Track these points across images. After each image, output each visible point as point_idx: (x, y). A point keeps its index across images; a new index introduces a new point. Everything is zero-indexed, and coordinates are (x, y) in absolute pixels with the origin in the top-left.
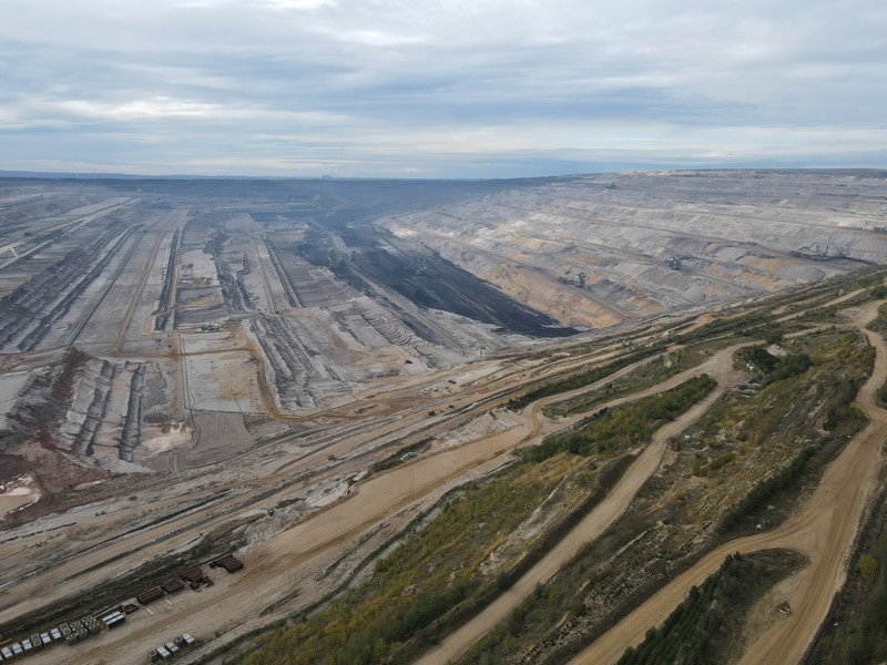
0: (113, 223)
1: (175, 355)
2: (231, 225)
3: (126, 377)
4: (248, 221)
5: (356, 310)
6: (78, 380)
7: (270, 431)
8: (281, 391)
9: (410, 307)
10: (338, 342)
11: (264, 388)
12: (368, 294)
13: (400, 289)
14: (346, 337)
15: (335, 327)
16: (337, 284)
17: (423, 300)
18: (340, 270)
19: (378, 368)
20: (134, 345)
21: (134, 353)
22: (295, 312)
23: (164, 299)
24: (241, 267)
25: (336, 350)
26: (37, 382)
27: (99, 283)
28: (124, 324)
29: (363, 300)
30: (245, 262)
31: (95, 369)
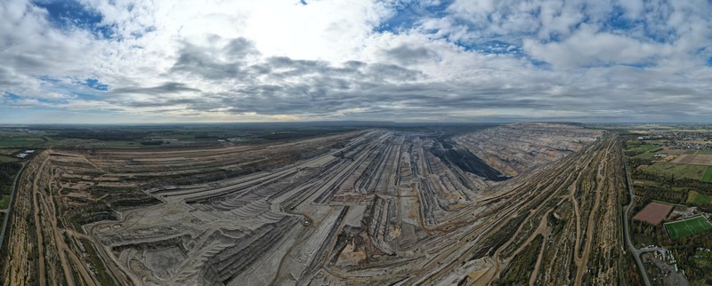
0: (387, 142)
1: (398, 196)
2: (414, 141)
3: (387, 204)
4: (418, 139)
5: (446, 175)
6: (376, 206)
7: (422, 235)
8: (425, 216)
9: (461, 172)
10: (441, 189)
11: (420, 214)
12: (449, 167)
13: (458, 164)
14: (443, 187)
15: (440, 182)
16: (442, 164)
17: (465, 169)
18: (442, 158)
19: (452, 201)
20: (389, 190)
21: (389, 194)
22: (430, 176)
23: (397, 172)
24: (416, 158)
25: (441, 193)
26: (368, 208)
27: (383, 164)
28: (387, 181)
29: (449, 171)
30: (418, 155)
31: (380, 201)
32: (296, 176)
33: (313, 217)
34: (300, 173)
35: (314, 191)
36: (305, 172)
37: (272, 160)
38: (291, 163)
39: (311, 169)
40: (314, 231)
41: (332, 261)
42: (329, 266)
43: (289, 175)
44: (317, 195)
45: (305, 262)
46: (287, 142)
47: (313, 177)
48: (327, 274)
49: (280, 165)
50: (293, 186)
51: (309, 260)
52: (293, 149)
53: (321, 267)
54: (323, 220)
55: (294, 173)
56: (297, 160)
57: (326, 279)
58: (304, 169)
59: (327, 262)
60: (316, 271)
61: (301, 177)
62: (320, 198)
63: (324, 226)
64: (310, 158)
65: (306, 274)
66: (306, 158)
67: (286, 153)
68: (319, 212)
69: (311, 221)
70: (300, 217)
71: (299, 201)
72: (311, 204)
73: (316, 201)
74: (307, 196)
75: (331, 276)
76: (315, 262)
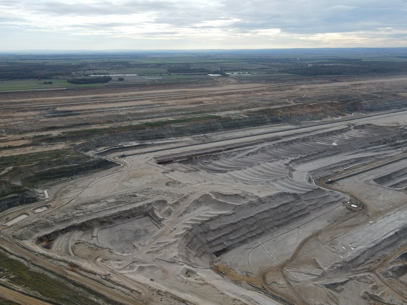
32: (346, 136)
33: (367, 202)
34: (354, 133)
35: (376, 165)
36: (364, 132)
37: (302, 106)
38: (337, 115)
39: (377, 128)
40: (367, 221)
41: (392, 270)
42: (386, 274)
43: (332, 133)
44: (383, 172)
45: (343, 253)
46: (335, 81)
47: (379, 143)
48: (379, 282)
49: (315, 116)
50: (336, 151)
51: (349, 254)
52: (345, 92)
53: (369, 270)
54: (387, 211)
55: (342, 131)
56: (351, 111)
57: (375, 288)
58: (362, 127)
59: (383, 270)
60: (359, 272)
61: (354, 139)
62: (388, 177)
63: (387, 220)
64: (380, 109)
65: (341, 268)
66: (371, 110)
67: (331, 98)
68: (381, 198)
69: (363, 207)
70: (342, 195)
71: (344, 175)
72: (367, 182)
73: (381, 180)
74: (361, 169)
75: (386, 289)
76: (361, 260)
